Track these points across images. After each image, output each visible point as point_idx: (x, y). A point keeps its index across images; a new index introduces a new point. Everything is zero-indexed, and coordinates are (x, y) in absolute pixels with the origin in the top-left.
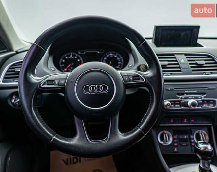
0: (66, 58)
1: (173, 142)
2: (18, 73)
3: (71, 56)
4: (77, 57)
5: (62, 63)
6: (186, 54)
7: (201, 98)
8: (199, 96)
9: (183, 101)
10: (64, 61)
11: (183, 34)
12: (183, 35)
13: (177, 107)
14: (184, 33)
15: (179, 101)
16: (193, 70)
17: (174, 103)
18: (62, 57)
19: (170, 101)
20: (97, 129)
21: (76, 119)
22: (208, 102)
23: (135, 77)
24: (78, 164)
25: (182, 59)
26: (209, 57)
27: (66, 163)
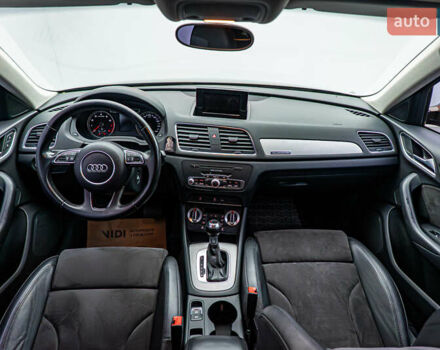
0: (96, 116)
1: (202, 220)
2: (38, 138)
3: (101, 114)
5: (91, 123)
7: (226, 178)
8: (224, 176)
9: (207, 180)
10: (92, 120)
11: (230, 100)
13: (201, 185)
15: (204, 179)
16: (223, 148)
17: (198, 181)
18: (90, 116)
19: (194, 179)
21: (85, 190)
22: (233, 183)
23: (137, 159)
24: (122, 238)
25: (214, 134)
26: (245, 133)
27: (107, 236)
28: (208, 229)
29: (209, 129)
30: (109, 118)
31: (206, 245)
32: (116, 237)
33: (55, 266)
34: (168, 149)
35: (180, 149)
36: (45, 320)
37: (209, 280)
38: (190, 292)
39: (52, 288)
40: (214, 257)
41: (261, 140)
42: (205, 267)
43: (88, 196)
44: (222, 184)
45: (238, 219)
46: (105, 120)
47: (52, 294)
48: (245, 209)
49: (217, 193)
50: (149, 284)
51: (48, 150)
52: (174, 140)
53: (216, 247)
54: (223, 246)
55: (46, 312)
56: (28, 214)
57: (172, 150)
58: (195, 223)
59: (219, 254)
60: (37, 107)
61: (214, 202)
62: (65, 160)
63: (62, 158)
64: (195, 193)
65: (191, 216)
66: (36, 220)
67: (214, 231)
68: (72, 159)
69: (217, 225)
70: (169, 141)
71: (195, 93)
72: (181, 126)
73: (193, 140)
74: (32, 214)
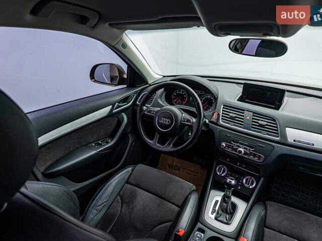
1: (225, 175)
5: (174, 96)
6: (254, 113)
7: (250, 150)
8: (248, 148)
9: (235, 147)
12: (268, 94)
13: (230, 150)
14: (270, 93)
15: (233, 146)
16: (253, 127)
17: (228, 146)
18: (175, 92)
19: (226, 144)
20: (162, 142)
21: (156, 133)
22: (255, 155)
23: (188, 121)
24: (177, 171)
25: (248, 116)
26: (274, 120)
27: (170, 167)
28: (226, 183)
29: (245, 112)
30: (185, 94)
31: (222, 194)
32: (174, 169)
33: (133, 170)
34: (213, 120)
35: (221, 122)
36: (119, 197)
37: (216, 219)
38: (200, 220)
39: (127, 182)
40: (225, 204)
41: (287, 128)
42: (217, 209)
43: (157, 136)
44: (245, 153)
45: (254, 185)
46: (182, 95)
47: (126, 185)
48: (262, 179)
49: (240, 159)
50: (176, 202)
51: (144, 105)
52: (219, 115)
53: (229, 198)
54: (234, 199)
55: (121, 193)
56: (131, 139)
57: (216, 121)
58: (220, 176)
59: (230, 203)
60: (150, 83)
61: (238, 166)
62: (151, 113)
63: (150, 111)
64: (224, 154)
65: (219, 170)
66: (133, 144)
67: (230, 186)
68: (154, 113)
69: (233, 182)
70: (215, 115)
71: (243, 86)
72: (227, 106)
73: (232, 118)
74: (132, 140)
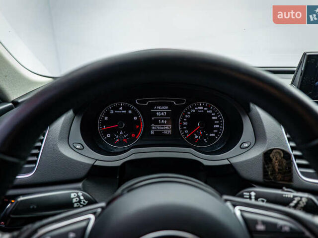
0: (112, 112)
3: (121, 108)
4: (133, 110)
10: (106, 118)
30: (135, 113)
60: (12, 98)
